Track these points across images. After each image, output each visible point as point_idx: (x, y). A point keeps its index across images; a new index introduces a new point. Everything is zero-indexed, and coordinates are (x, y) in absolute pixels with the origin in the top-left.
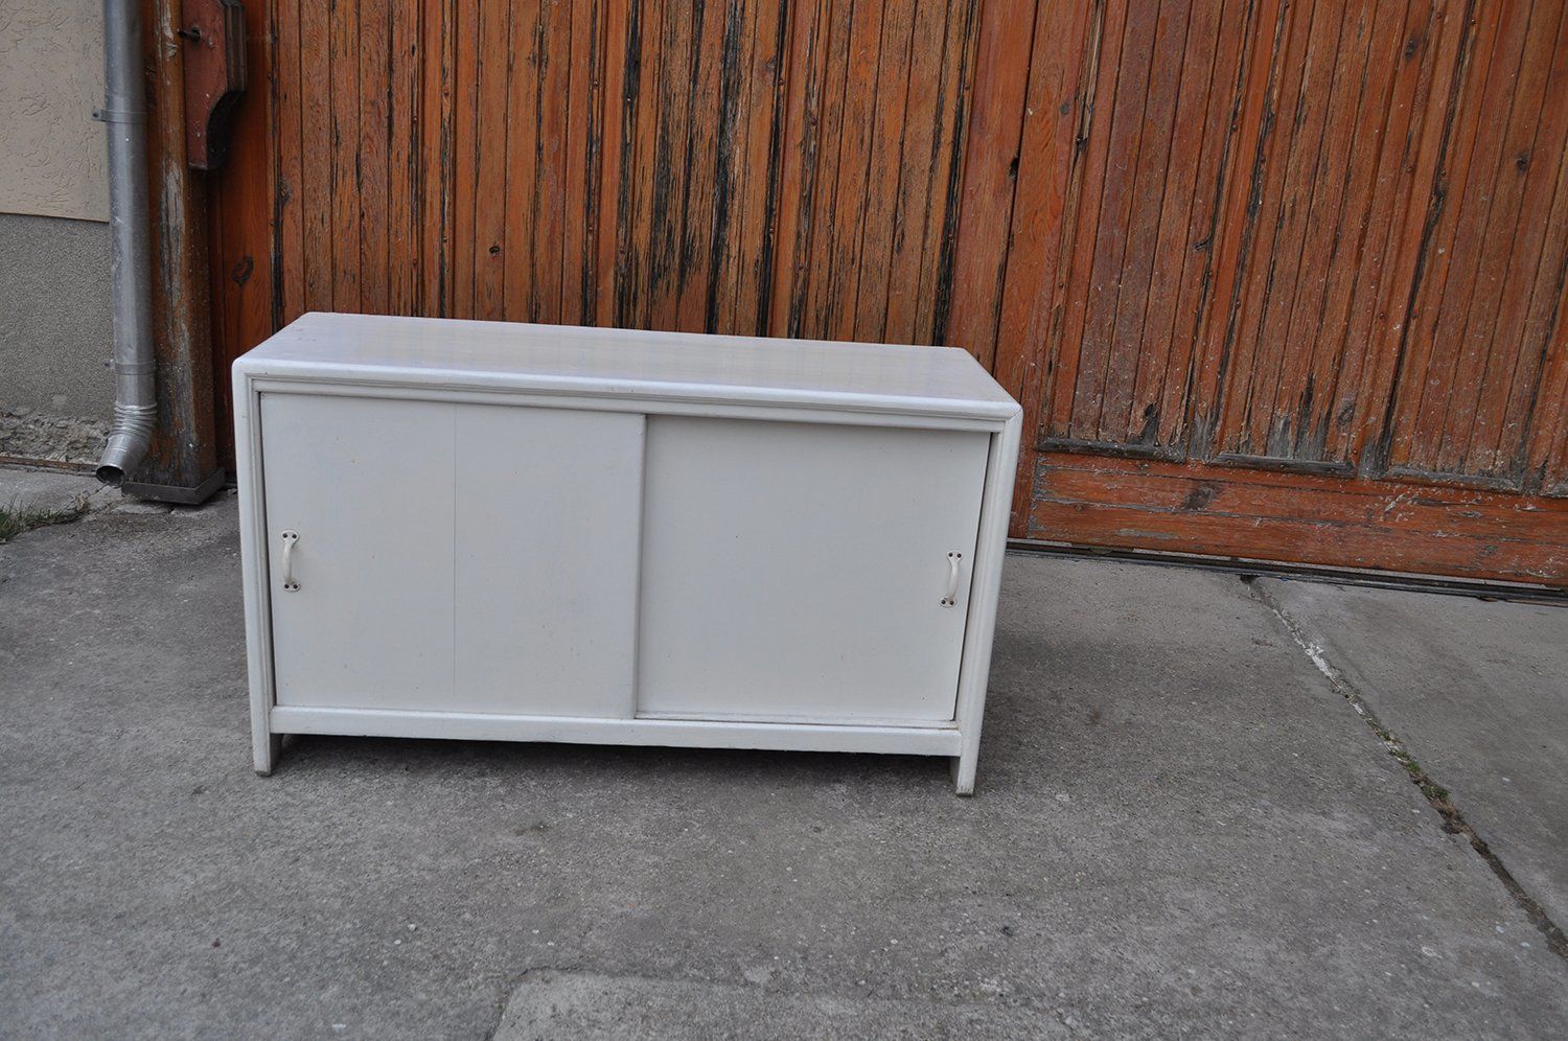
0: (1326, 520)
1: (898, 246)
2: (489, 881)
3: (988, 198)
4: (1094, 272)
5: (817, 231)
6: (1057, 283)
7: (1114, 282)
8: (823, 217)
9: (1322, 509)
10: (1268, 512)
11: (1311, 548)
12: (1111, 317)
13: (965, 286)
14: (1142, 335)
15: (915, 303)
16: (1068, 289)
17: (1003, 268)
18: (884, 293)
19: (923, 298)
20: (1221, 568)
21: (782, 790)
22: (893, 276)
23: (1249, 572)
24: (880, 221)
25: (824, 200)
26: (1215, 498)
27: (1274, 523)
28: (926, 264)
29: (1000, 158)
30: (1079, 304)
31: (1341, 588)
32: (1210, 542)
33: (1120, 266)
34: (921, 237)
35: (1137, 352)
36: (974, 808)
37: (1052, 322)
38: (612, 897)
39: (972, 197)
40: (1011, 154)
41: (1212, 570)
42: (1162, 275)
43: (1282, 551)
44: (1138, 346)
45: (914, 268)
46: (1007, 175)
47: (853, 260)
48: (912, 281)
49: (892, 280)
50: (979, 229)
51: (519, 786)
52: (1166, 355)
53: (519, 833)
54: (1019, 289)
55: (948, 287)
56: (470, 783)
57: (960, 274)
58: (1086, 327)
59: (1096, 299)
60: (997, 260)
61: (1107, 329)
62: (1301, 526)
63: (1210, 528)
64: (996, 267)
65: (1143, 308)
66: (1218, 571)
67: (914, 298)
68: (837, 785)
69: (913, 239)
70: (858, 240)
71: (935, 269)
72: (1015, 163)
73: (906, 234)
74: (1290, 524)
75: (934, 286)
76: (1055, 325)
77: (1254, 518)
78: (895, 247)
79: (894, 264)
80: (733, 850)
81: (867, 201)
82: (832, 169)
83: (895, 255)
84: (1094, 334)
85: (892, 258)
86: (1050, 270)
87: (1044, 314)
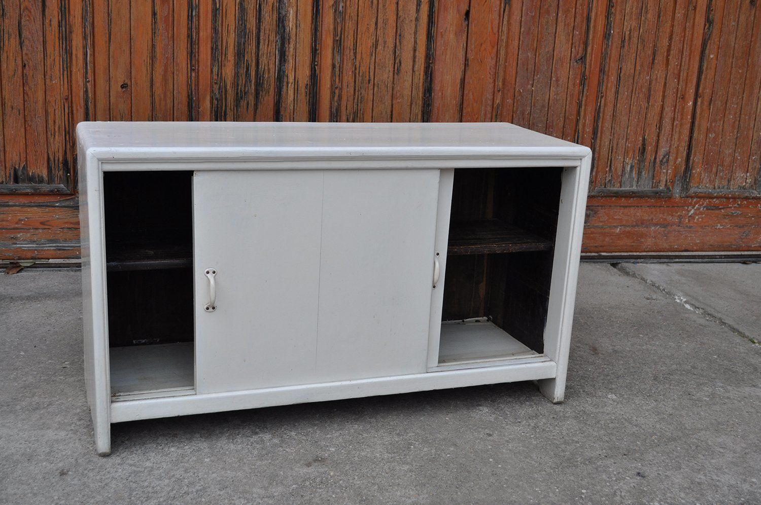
0: (656, 225)
1: (397, 71)
2: (313, 497)
3: (452, 36)
4: (517, 80)
5: (345, 63)
6: (496, 89)
7: (529, 86)
8: (349, 53)
9: (654, 218)
10: (624, 223)
11: (649, 242)
12: (529, 108)
13: (440, 94)
14: (547, 118)
15: (409, 107)
16: (503, 93)
17: (463, 81)
18: (390, 101)
19: (414, 103)
20: (598, 260)
21: (451, 415)
22: (395, 90)
23: (615, 261)
24: (385, 55)
25: (349, 43)
26: (593, 217)
27: (628, 229)
28: (416, 81)
29: (458, 10)
30: (510, 101)
31: (668, 265)
32: (591, 245)
33: (533, 76)
34: (411, 64)
35: (545, 129)
36: (568, 410)
37: (494, 114)
38: (399, 494)
39: (442, 37)
40: (464, 8)
41: (594, 262)
42: (557, 80)
43: (633, 246)
44: (545, 125)
45: (408, 84)
46: (463, 22)
47: (369, 81)
48: (407, 92)
49: (395, 92)
50: (448, 57)
51: (285, 436)
52: (562, 130)
53: (309, 465)
54: (473, 94)
55: (430, 95)
56: (252, 440)
57: (437, 86)
58: (514, 115)
59: (519, 98)
60: (459, 76)
61: (527, 116)
62: (643, 229)
63: (592, 235)
64: (458, 81)
65: (547, 101)
66: (597, 262)
67: (409, 104)
68: (481, 408)
69: (407, 65)
70: (372, 67)
71: (421, 84)
72: (467, 14)
73: (402, 62)
74: (636, 229)
75: (421, 95)
76: (496, 115)
77: (616, 227)
78: (396, 71)
79: (395, 83)
80: (449, 454)
81: (377, 41)
82: (353, 21)
83: (396, 76)
84: (519, 119)
85: (394, 79)
86: (491, 81)
87: (489, 109)
